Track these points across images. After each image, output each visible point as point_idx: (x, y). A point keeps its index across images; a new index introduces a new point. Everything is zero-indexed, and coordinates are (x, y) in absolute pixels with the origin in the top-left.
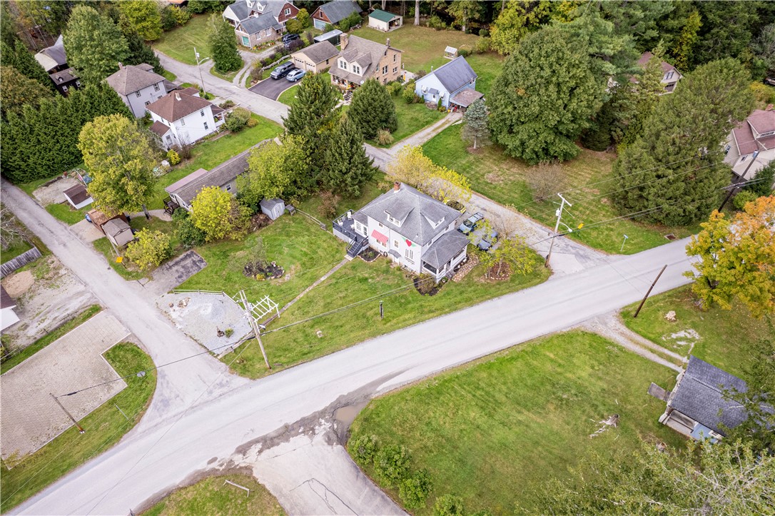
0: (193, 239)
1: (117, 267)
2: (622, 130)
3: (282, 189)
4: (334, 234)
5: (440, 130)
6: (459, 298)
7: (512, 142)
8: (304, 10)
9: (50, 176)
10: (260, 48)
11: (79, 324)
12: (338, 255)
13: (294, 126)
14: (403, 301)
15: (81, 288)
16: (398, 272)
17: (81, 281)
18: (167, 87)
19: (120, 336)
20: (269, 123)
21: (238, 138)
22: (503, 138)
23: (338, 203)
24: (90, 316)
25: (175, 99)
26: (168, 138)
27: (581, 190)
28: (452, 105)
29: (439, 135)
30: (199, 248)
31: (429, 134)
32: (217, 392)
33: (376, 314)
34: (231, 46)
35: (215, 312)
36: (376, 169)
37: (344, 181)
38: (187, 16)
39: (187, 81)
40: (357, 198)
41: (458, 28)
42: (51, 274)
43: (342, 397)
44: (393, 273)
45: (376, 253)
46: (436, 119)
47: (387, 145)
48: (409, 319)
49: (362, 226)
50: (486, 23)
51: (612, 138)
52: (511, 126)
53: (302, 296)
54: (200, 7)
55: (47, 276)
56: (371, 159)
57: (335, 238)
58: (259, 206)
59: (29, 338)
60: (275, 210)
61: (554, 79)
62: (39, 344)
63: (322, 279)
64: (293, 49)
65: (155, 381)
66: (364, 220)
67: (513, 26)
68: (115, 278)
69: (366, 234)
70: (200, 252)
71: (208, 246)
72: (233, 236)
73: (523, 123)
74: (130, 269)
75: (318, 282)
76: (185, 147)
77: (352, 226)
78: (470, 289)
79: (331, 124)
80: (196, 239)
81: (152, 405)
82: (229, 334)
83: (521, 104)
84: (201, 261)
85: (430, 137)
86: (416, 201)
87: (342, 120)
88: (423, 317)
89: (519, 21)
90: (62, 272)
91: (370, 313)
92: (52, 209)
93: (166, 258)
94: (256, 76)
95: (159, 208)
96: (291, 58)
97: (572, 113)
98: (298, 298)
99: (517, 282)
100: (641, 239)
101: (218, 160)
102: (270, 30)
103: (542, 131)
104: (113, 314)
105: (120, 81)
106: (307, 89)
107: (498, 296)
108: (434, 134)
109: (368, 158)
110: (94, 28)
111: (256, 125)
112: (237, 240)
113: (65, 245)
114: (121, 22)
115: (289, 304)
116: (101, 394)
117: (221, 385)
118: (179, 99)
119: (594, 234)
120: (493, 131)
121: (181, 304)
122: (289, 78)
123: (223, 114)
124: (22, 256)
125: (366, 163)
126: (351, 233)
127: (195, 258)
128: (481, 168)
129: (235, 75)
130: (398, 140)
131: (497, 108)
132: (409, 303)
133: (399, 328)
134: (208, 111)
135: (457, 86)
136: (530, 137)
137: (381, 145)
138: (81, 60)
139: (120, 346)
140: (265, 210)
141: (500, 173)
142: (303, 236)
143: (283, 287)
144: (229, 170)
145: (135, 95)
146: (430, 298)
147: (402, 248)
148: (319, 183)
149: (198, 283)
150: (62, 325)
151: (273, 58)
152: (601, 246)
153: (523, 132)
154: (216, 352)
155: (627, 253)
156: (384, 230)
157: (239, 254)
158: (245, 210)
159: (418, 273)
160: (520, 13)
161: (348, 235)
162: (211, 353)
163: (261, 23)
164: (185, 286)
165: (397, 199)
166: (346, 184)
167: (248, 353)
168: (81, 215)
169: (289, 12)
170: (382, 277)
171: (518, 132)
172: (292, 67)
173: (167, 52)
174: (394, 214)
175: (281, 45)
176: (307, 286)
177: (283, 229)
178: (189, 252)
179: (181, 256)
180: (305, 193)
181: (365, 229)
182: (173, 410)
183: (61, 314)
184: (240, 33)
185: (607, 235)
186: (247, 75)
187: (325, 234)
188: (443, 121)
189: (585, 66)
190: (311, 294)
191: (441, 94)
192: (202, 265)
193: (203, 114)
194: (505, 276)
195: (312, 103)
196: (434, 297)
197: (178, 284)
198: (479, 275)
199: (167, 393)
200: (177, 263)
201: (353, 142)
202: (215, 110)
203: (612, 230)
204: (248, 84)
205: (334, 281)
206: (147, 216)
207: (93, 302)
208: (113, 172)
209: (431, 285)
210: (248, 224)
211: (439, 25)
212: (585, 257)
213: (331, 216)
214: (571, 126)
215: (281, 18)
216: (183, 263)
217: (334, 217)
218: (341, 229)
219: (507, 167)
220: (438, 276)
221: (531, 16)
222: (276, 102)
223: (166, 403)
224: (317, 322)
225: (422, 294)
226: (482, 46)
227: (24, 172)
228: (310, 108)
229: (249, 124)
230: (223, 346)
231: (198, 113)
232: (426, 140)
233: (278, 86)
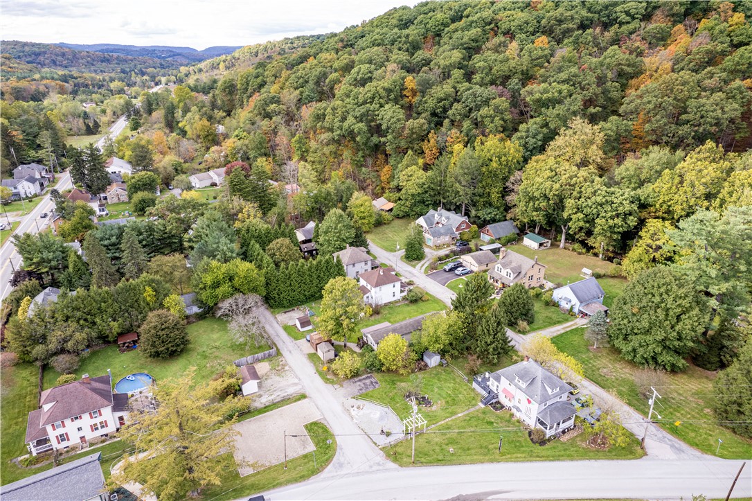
0: (374, 367)
1: (321, 374)
2: (731, 356)
3: (442, 347)
4: (473, 386)
5: (568, 329)
6: (562, 453)
7: (626, 348)
8: (475, 226)
9: (288, 307)
10: (438, 247)
11: (292, 403)
12: (473, 402)
13: (459, 305)
14: (518, 444)
15: (297, 381)
16: (518, 424)
17: (297, 377)
18: (372, 264)
19: (316, 417)
20: (436, 301)
21: (413, 307)
22: (619, 343)
23: (480, 365)
24: (299, 399)
25: (379, 273)
26: (368, 297)
27: (686, 397)
28: (581, 312)
29: (566, 332)
30: (376, 374)
31: (558, 331)
32: (375, 468)
33: (496, 448)
34: (420, 244)
35: (381, 418)
36: (513, 347)
37: (487, 350)
38: (391, 219)
39: (383, 262)
40: (494, 365)
41: (596, 255)
42: (280, 368)
43: (461, 496)
44: (514, 424)
45: (503, 407)
46: (566, 320)
47: (523, 332)
48: (521, 457)
49: (496, 383)
50: (620, 254)
51: (721, 361)
52: (626, 335)
53: (443, 422)
54: (401, 214)
55: (277, 369)
56: (510, 339)
57: (474, 390)
58: (422, 355)
59: (262, 403)
60: (433, 361)
61: (663, 305)
62: (266, 409)
63: (459, 415)
64: (463, 252)
65: (335, 450)
66: (498, 379)
67: (641, 260)
68: (318, 380)
69: (497, 390)
70: (377, 377)
71: (382, 374)
72: (402, 371)
73: (636, 334)
74: (328, 377)
75: (456, 416)
76: (377, 306)
77: (488, 383)
78: (572, 449)
79: (485, 309)
80: (376, 367)
81: (331, 464)
82: (388, 434)
83: (635, 319)
84: (376, 383)
85: (559, 333)
86: (539, 372)
87: (494, 307)
88: (531, 459)
89: (646, 258)
90: (287, 368)
91: (491, 447)
92: (286, 328)
93: (355, 374)
94: (433, 267)
95: (353, 342)
96: (460, 258)
97: (678, 333)
98: (440, 423)
99: (614, 454)
100: (740, 449)
101: (397, 319)
102: (448, 236)
103: (651, 342)
104: (314, 402)
105: (346, 255)
106: (474, 283)
107: (595, 459)
108: (563, 331)
109: (507, 338)
110: (339, 222)
111: (428, 300)
112: (402, 374)
113: (290, 352)
114: (354, 220)
115: (433, 426)
116: (299, 450)
117: (379, 464)
118: (382, 274)
119: (693, 435)
120: (611, 336)
121: (359, 407)
122: (456, 272)
123: (407, 289)
124: (267, 352)
125: (505, 341)
126: (485, 388)
127: (373, 380)
128: (598, 363)
129: (418, 263)
130: (534, 330)
131: (615, 319)
132: (523, 447)
133: (512, 461)
134: (398, 285)
135: (587, 299)
136: (641, 346)
137: (519, 331)
138: (325, 240)
139: (315, 424)
140: (425, 358)
141: (613, 370)
142: (450, 383)
143: (430, 414)
144: (406, 326)
145: (352, 266)
146: (539, 447)
147: (524, 405)
148: (468, 348)
149: (372, 397)
150: (282, 401)
151: (447, 256)
152: (697, 445)
153: (635, 341)
154: (378, 444)
155: (722, 456)
156: (512, 389)
157: (403, 384)
158: (413, 356)
159: (532, 427)
160: (647, 252)
161: (484, 388)
162: (376, 444)
163: (442, 231)
164: (364, 396)
165: (525, 368)
166: (489, 353)
167: (399, 450)
168: (303, 335)
169: (464, 226)
170: (504, 424)
171: (631, 341)
172: (460, 265)
173: (373, 241)
174: (522, 377)
175: (454, 248)
176: (448, 417)
177: (436, 375)
178: (369, 375)
179: (364, 377)
180: (457, 354)
181: (498, 387)
182: (344, 471)
183: (283, 394)
184: (427, 236)
185: (705, 438)
186: (426, 265)
187: (466, 385)
188: (572, 323)
189: (689, 299)
190: (450, 423)
191: (573, 303)
192: (377, 386)
193: (394, 286)
194: (604, 447)
195: (475, 292)
196: (543, 447)
197: (359, 394)
198: (582, 441)
199: (342, 459)
200: (360, 380)
201: (499, 323)
202: (403, 286)
203: (711, 435)
204: (426, 272)
205: (468, 418)
206: (345, 346)
207: (302, 391)
208: (339, 311)
209: (541, 437)
210: (413, 366)
211: (580, 250)
212: (680, 450)
213: (473, 373)
214: (676, 343)
215: (458, 229)
216: (364, 381)
217: (475, 374)
218: (479, 384)
219: (621, 367)
220: (549, 433)
221: (657, 255)
222: (445, 288)
223: (341, 465)
224: (451, 442)
225: (533, 442)
226: (614, 272)
227: (276, 301)
228: (472, 295)
229: (423, 299)
230: (383, 441)
231: (392, 285)
232: (555, 335)
233: (447, 276)
